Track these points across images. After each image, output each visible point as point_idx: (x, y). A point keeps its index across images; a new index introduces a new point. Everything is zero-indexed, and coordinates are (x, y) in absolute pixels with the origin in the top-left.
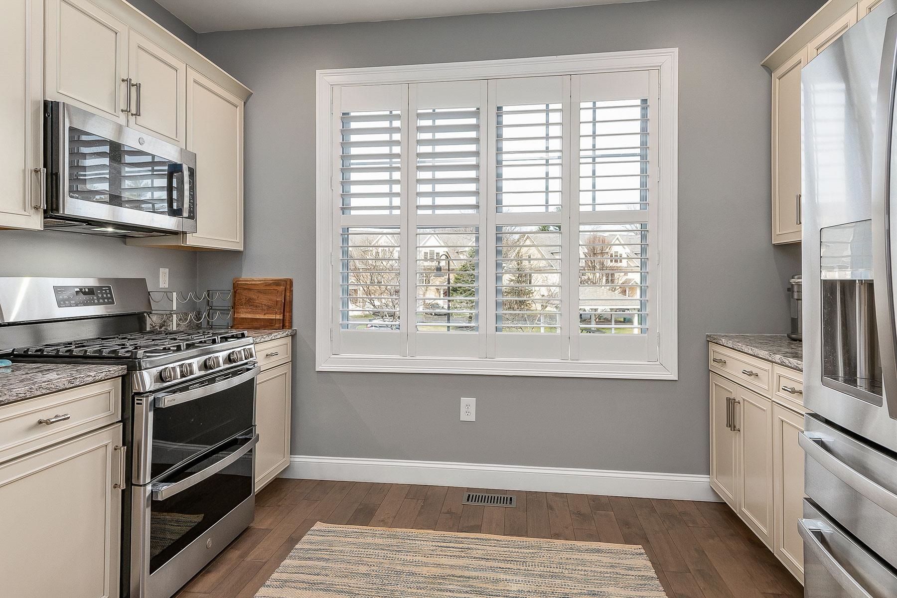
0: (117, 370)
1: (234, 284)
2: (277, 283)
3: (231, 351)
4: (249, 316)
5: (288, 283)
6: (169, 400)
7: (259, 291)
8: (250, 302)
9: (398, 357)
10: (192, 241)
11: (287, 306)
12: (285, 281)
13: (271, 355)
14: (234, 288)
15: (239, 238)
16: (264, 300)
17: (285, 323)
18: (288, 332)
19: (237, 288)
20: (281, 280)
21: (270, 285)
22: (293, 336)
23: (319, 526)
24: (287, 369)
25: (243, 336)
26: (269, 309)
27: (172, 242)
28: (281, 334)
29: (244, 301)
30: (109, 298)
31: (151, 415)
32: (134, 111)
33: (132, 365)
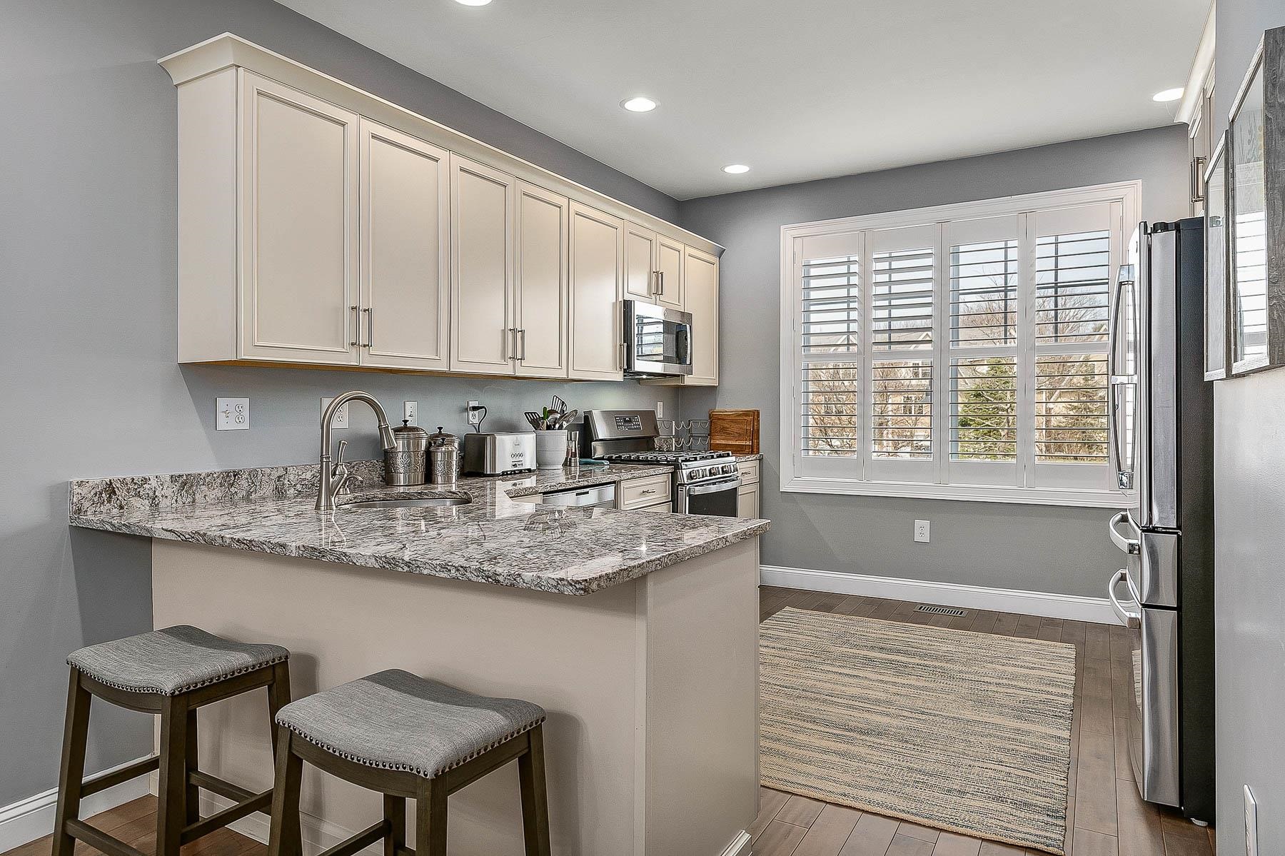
0: (670, 469)
1: (710, 415)
2: (746, 413)
3: (712, 467)
4: (723, 442)
5: (756, 413)
6: (698, 491)
7: (732, 421)
8: (724, 430)
9: (855, 481)
10: (689, 381)
11: (755, 434)
12: (754, 412)
13: (746, 473)
14: (710, 418)
15: (715, 376)
16: (735, 428)
17: (753, 449)
18: (757, 456)
19: (713, 419)
20: (749, 411)
21: (740, 415)
22: (761, 460)
23: (787, 608)
24: (756, 488)
25: (728, 455)
26: (740, 436)
27: (674, 383)
28: (752, 457)
29: (718, 429)
30: (620, 426)
31: (687, 498)
32: (660, 293)
33: (677, 466)
